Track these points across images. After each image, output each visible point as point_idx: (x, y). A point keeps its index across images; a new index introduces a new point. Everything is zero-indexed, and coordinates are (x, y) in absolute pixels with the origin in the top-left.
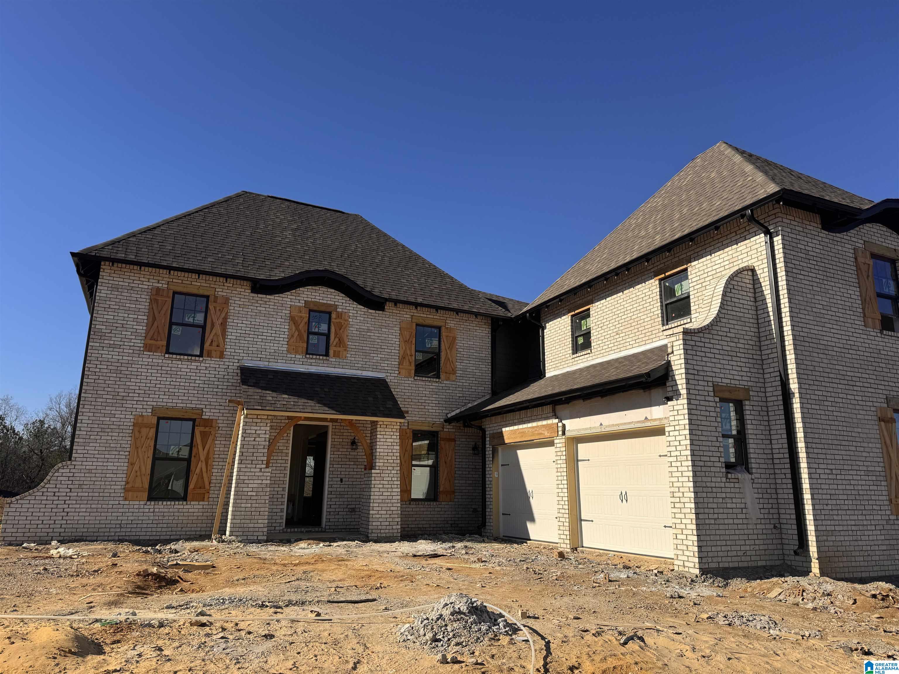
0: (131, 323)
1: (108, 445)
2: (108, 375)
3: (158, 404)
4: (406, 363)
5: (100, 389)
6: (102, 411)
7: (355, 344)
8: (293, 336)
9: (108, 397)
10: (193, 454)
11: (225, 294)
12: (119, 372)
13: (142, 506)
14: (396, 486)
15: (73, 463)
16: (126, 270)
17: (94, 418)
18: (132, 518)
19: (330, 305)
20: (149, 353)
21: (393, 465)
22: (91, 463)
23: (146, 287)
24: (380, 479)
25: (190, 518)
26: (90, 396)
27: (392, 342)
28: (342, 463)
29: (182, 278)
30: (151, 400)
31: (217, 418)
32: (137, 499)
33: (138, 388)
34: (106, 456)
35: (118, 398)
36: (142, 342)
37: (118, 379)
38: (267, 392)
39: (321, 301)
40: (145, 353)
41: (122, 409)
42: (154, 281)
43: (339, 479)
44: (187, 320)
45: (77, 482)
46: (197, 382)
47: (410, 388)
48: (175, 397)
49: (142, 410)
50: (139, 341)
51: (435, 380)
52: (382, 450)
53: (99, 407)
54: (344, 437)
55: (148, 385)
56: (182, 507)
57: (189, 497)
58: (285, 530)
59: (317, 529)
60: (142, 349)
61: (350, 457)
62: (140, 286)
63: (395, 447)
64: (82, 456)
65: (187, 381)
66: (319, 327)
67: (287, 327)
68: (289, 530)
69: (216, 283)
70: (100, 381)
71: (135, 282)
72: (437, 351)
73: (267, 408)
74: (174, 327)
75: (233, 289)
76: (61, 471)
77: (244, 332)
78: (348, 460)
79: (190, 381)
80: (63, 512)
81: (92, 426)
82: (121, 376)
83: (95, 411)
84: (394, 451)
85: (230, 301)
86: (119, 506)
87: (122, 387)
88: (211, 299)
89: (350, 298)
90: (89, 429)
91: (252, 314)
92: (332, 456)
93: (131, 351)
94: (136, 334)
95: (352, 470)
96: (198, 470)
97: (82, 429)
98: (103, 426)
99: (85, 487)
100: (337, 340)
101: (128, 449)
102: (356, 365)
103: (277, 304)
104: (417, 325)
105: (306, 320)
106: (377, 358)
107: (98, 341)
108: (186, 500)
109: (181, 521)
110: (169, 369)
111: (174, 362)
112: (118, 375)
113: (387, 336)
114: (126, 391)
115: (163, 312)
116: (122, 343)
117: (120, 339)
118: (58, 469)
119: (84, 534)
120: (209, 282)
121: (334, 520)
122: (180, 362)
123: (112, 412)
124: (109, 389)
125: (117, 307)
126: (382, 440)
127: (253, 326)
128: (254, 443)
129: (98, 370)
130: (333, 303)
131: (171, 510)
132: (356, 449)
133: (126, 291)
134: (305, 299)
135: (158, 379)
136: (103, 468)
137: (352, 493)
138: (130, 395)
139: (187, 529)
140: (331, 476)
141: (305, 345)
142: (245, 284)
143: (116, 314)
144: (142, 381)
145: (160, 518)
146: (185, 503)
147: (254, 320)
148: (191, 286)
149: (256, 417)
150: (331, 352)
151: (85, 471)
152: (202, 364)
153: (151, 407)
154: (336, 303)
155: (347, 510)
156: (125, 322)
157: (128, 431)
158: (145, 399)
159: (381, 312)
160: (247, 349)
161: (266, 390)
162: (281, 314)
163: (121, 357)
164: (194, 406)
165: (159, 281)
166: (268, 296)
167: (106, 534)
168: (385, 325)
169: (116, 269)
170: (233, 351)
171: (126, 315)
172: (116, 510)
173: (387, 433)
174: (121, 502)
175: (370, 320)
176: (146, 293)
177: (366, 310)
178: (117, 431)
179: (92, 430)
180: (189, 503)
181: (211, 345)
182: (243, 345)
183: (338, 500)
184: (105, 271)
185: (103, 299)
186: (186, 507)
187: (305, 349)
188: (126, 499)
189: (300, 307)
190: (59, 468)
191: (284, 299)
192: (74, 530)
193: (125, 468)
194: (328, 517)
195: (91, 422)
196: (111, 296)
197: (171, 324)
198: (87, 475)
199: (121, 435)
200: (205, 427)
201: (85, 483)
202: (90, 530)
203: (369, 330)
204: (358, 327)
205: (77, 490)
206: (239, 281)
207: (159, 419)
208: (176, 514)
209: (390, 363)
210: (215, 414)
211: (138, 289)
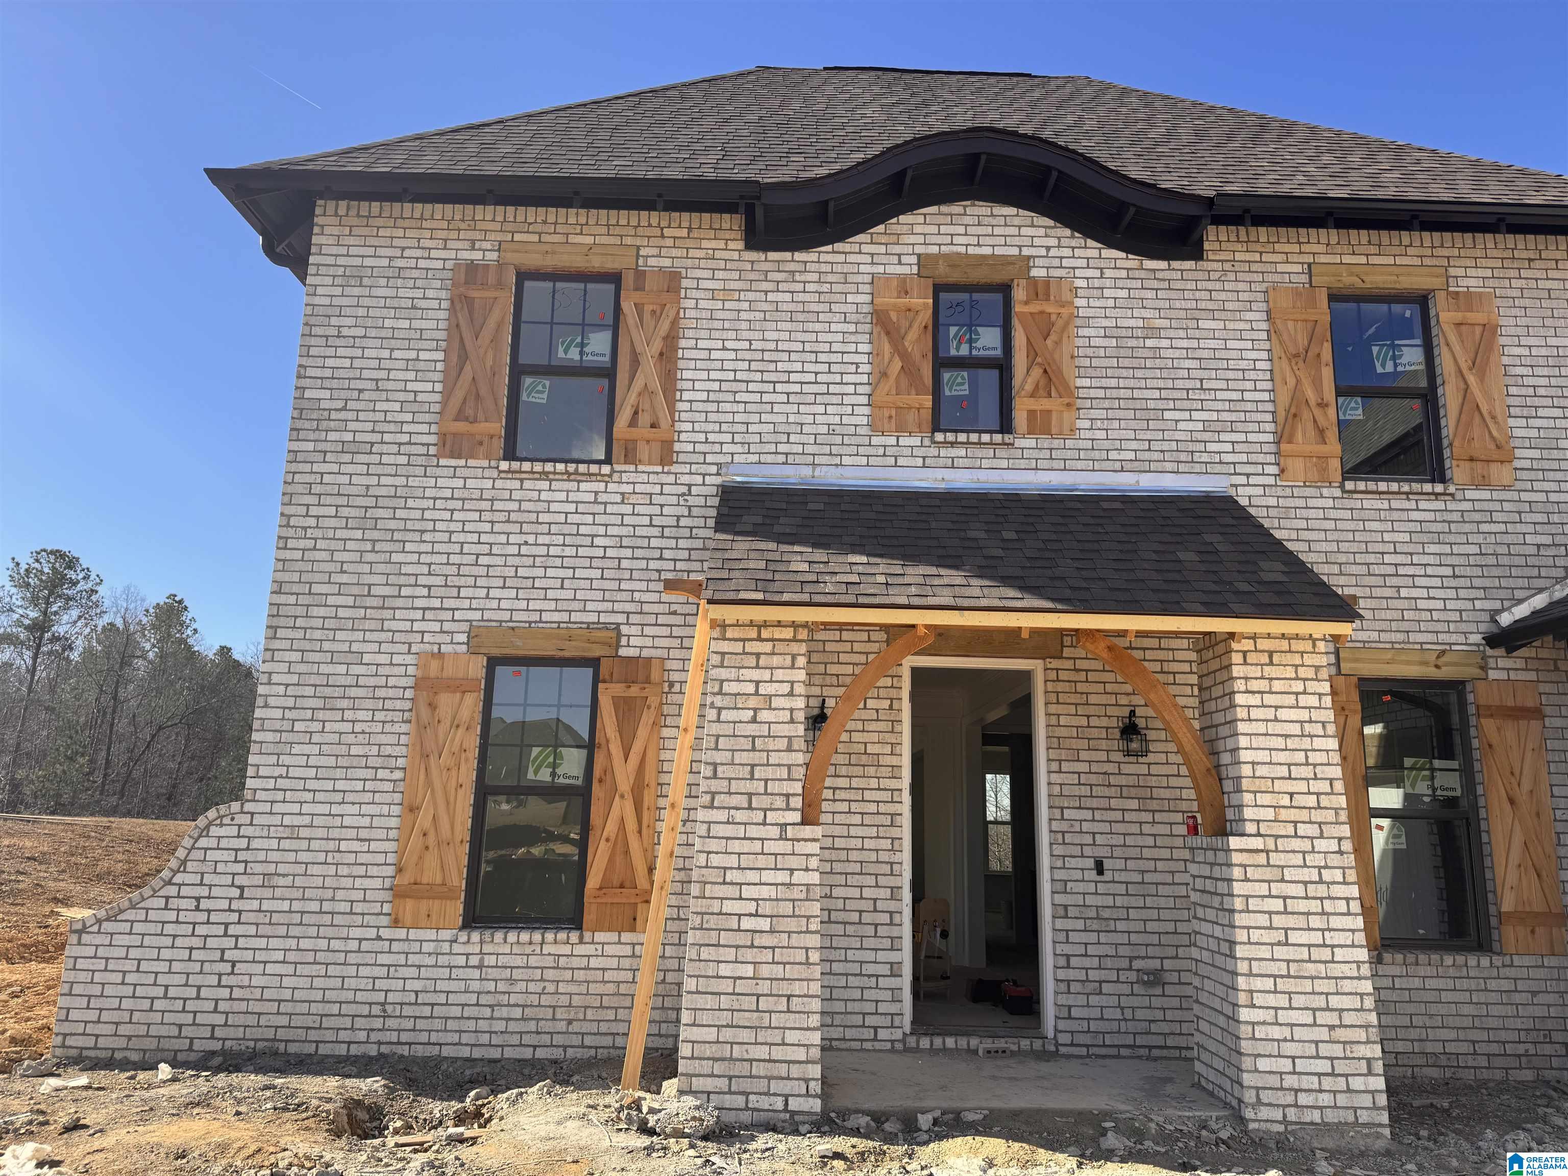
0: (401, 375)
1: (343, 750)
2: (340, 534)
3: (488, 615)
4: (1304, 436)
5: (317, 577)
6: (327, 646)
7: (1105, 382)
8: (884, 374)
9: (341, 600)
10: (597, 772)
11: (667, 262)
12: (370, 524)
13: (446, 947)
14: (1342, 906)
15: (248, 807)
16: (380, 222)
17: (303, 668)
18: (417, 985)
19: (1006, 261)
20: (453, 462)
21: (1317, 816)
22: (296, 808)
23: (439, 264)
24: (1268, 874)
25: (593, 988)
26: (292, 599)
27: (1243, 364)
28: (1095, 803)
29: (538, 228)
30: (466, 604)
31: (663, 653)
32: (428, 921)
33: (425, 569)
34: (340, 785)
35: (369, 602)
36: (434, 428)
37: (369, 546)
38: (797, 548)
39: (971, 250)
40: (443, 462)
41: (383, 636)
42: (459, 245)
43: (1090, 863)
44: (561, 354)
45: (258, 868)
46: (598, 541)
47: (1330, 525)
48: (535, 594)
49: (439, 638)
50: (425, 428)
51: (1428, 487)
52: (1263, 756)
53: (318, 634)
54: (1091, 710)
55: (454, 559)
56: (567, 949)
57: (589, 917)
58: (912, 1041)
59: (1025, 1043)
60: (433, 450)
61: (1123, 781)
62: (422, 264)
63: (1318, 743)
64: (271, 784)
65: (568, 540)
66: (970, 341)
67: (865, 348)
68: (925, 1043)
69: (640, 231)
70: (318, 555)
71: (407, 253)
72: (1424, 383)
73: (786, 597)
74: (528, 381)
75: (690, 243)
76: (214, 831)
77: (731, 376)
78: (1113, 791)
79: (579, 540)
80: (222, 960)
81: (299, 691)
82: (376, 535)
83: (307, 645)
84: (1314, 758)
85: (685, 283)
86: (378, 945)
87: (381, 568)
88: (628, 280)
89: (1074, 228)
90: (290, 702)
91: (751, 316)
92: (1055, 778)
93: (403, 460)
94: (415, 407)
95: (1135, 829)
96: (611, 828)
97: (272, 701)
98: (328, 691)
99: (281, 881)
100: (1037, 372)
101: (401, 762)
102: (1113, 455)
103: (830, 278)
104: (1334, 298)
105: (926, 316)
106: (1191, 426)
107: (312, 436)
108: (579, 927)
109: (564, 1000)
110: (514, 506)
111: (527, 484)
112: (369, 535)
113: (1219, 344)
114: (392, 579)
115: (487, 334)
116: (376, 437)
117: (370, 427)
118: (207, 827)
119: (281, 1035)
120: (618, 230)
121: (1084, 1013)
122: (545, 485)
123: (355, 647)
124: (344, 578)
125: (360, 332)
126: (1255, 713)
127: (758, 356)
128: (751, 729)
129: (312, 522)
130: (1015, 251)
131: (533, 961)
132: (1145, 752)
133: (383, 282)
134: (919, 249)
135: (484, 538)
136: (330, 821)
137: (1145, 914)
138: (405, 591)
139: (586, 1027)
140: (1059, 850)
141: (927, 401)
142: (726, 225)
143: (359, 353)
144: (437, 547)
145: (502, 987)
146: (574, 936)
147: (757, 335)
148: (568, 248)
149: (753, 634)
150: (1020, 418)
151: (281, 832)
152: (612, 487)
153: (465, 627)
154: (1026, 252)
155: (1133, 976)
156: (383, 374)
157: (399, 705)
158: (448, 603)
159: (1189, 264)
160: (743, 428)
161: (792, 544)
162: (843, 308)
163: (374, 480)
164: (593, 618)
165: (473, 242)
166: (798, 256)
167: (343, 1036)
168: (1210, 305)
169: (355, 221)
170: (702, 437)
171: (386, 354)
172: (370, 958)
173: (1277, 686)
174: (385, 933)
175: (1150, 294)
176: (438, 284)
177: (1133, 261)
178: (369, 704)
179: (300, 703)
180: (587, 936)
181: (633, 423)
182: (729, 417)
183: (1093, 937)
184: (327, 230)
185: (321, 311)
186: (580, 950)
187: (927, 415)
188: (396, 923)
189: (903, 280)
190: (210, 824)
191: (851, 258)
192: (252, 1020)
193: (394, 822)
194: (1063, 1000)
195: (294, 679)
196: (345, 301)
197: (518, 372)
198: (285, 844)
199: (379, 716)
200: (629, 682)
201: (282, 869)
202: (297, 1021)
203: (1152, 332)
204: (1111, 323)
205: (259, 893)
206: (705, 216)
207: (493, 663)
208: (550, 974)
209: (1241, 437)
210: (659, 642)
211: (415, 274)
